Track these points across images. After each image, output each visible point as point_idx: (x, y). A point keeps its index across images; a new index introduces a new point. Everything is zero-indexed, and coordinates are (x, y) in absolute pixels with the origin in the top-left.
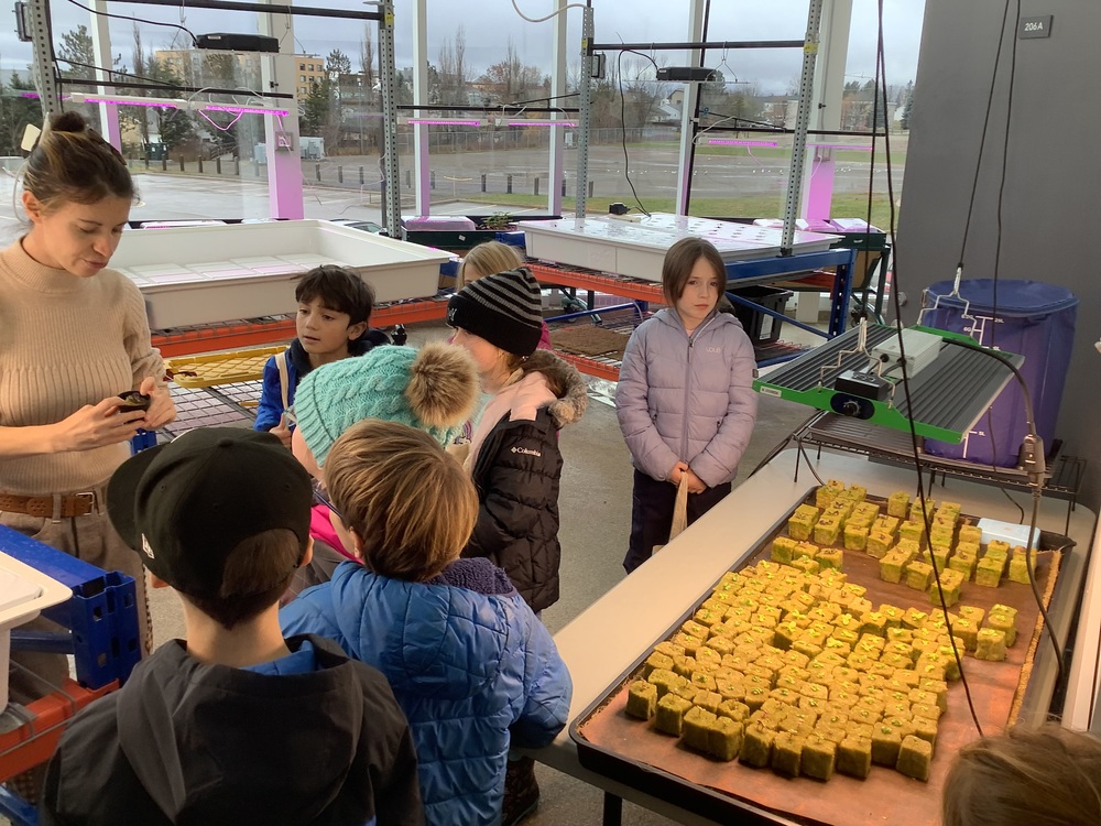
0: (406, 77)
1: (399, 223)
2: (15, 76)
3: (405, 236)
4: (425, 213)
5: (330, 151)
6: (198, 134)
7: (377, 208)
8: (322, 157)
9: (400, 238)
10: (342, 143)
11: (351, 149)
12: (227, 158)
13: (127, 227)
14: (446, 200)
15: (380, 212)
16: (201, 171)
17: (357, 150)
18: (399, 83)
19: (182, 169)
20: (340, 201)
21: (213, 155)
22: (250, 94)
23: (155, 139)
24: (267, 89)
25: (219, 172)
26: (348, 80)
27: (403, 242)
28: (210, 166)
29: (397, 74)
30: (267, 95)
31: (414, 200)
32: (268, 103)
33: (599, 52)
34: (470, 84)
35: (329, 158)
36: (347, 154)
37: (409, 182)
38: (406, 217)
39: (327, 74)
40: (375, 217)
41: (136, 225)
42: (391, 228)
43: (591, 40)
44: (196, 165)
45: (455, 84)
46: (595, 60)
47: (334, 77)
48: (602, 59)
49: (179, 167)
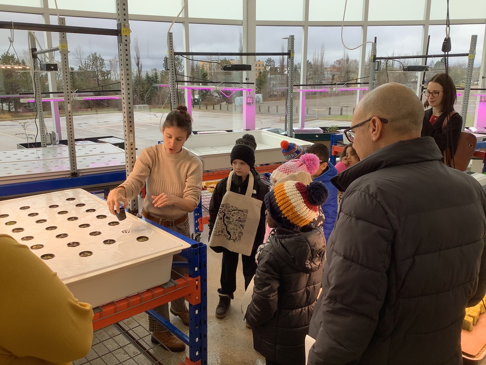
0: (298, 67)
1: (292, 130)
2: (147, 73)
3: (294, 136)
4: (303, 126)
5: (264, 100)
6: (213, 94)
7: (283, 122)
8: (262, 102)
9: (292, 137)
10: (270, 97)
11: (274, 98)
12: (224, 103)
13: (192, 134)
14: (313, 119)
15: (284, 124)
16: (214, 109)
17: (276, 98)
18: (295, 70)
19: (207, 108)
20: (268, 120)
21: (219, 102)
22: (239, 83)
23: (196, 97)
24: (244, 81)
25: (221, 109)
26: (274, 70)
27: (293, 139)
28: (217, 107)
29: (294, 66)
30: (244, 83)
31: (298, 119)
32: (245, 86)
33: (378, 60)
34: (326, 68)
35: (265, 102)
36: (272, 100)
37: (297, 111)
38: (294, 129)
39: (265, 68)
40: (282, 126)
41: (195, 133)
42: (288, 132)
43: (375, 56)
44: (212, 107)
45: (320, 68)
46: (377, 63)
47: (268, 68)
48: (379, 63)
49: (205, 107)
